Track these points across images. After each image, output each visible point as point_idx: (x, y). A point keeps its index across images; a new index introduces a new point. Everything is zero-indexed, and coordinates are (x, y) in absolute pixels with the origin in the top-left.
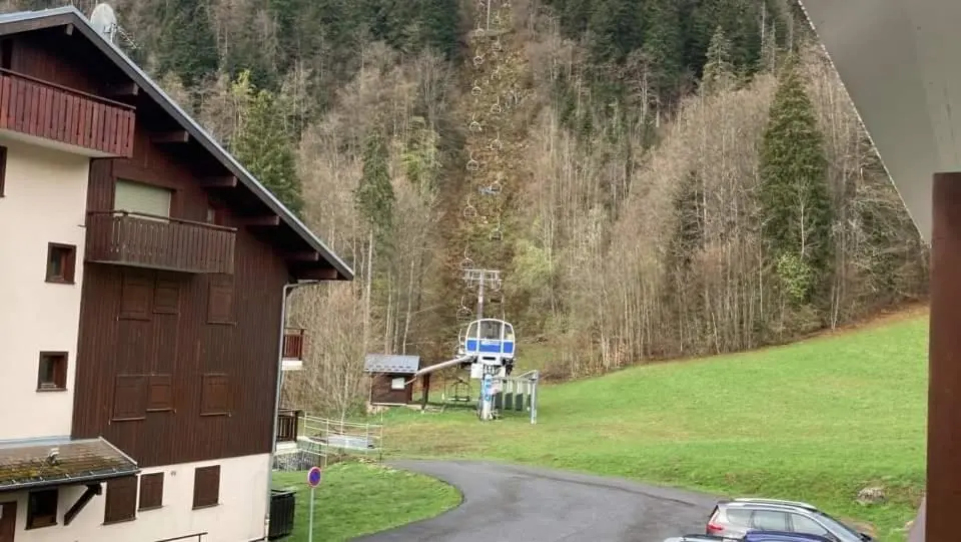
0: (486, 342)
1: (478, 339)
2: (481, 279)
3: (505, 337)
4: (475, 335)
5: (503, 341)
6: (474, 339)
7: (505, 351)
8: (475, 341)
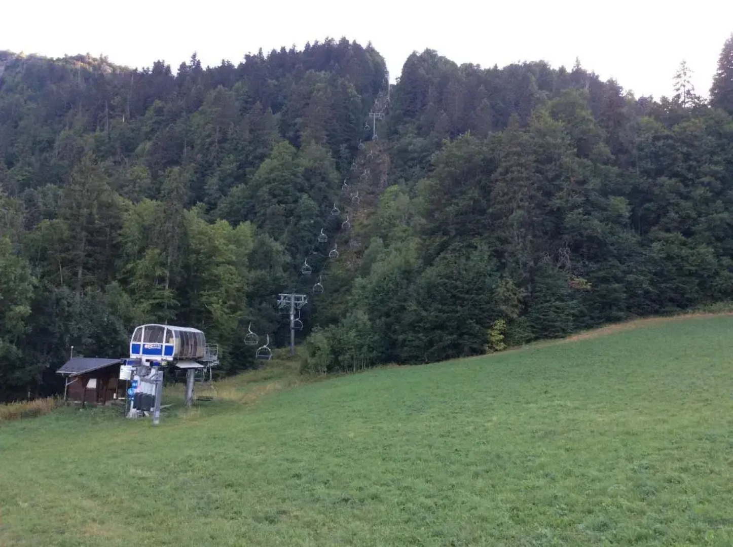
0: (149, 346)
1: (142, 343)
2: (293, 301)
3: (167, 342)
4: (140, 340)
5: (164, 344)
6: (138, 343)
7: (166, 354)
8: (140, 345)
